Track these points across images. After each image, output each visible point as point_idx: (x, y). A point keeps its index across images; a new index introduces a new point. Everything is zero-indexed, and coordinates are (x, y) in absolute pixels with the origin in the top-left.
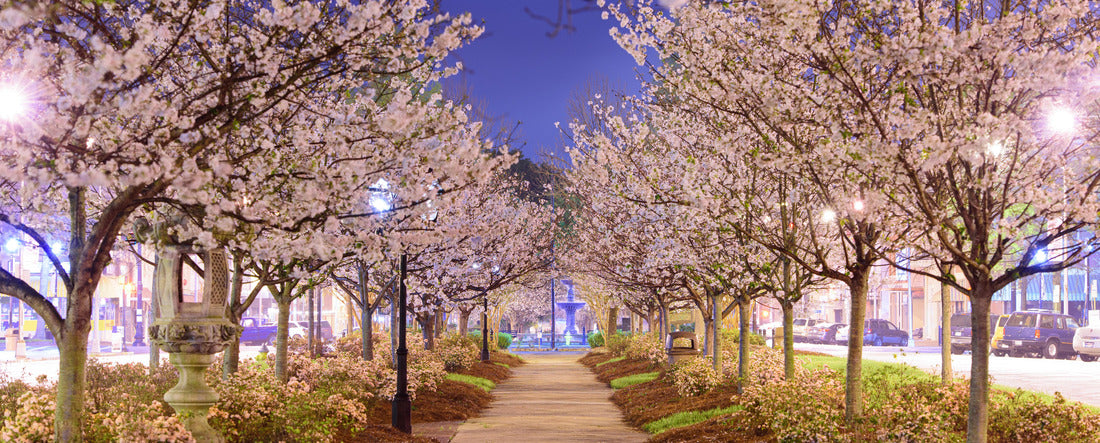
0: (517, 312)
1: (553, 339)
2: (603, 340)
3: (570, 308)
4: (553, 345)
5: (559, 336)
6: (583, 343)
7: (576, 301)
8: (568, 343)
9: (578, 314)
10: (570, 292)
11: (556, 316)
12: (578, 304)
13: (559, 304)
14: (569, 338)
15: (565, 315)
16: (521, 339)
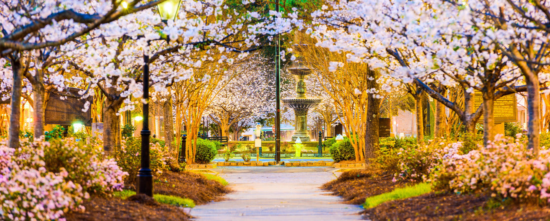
0: (230, 113)
1: (278, 149)
2: (352, 151)
3: (301, 107)
4: (278, 158)
5: (286, 144)
6: (320, 153)
7: (308, 97)
8: (298, 154)
9: (312, 115)
10: (301, 85)
11: (281, 119)
12: (311, 102)
13: (285, 101)
14: (299, 147)
15: (293, 117)
16: (233, 149)
